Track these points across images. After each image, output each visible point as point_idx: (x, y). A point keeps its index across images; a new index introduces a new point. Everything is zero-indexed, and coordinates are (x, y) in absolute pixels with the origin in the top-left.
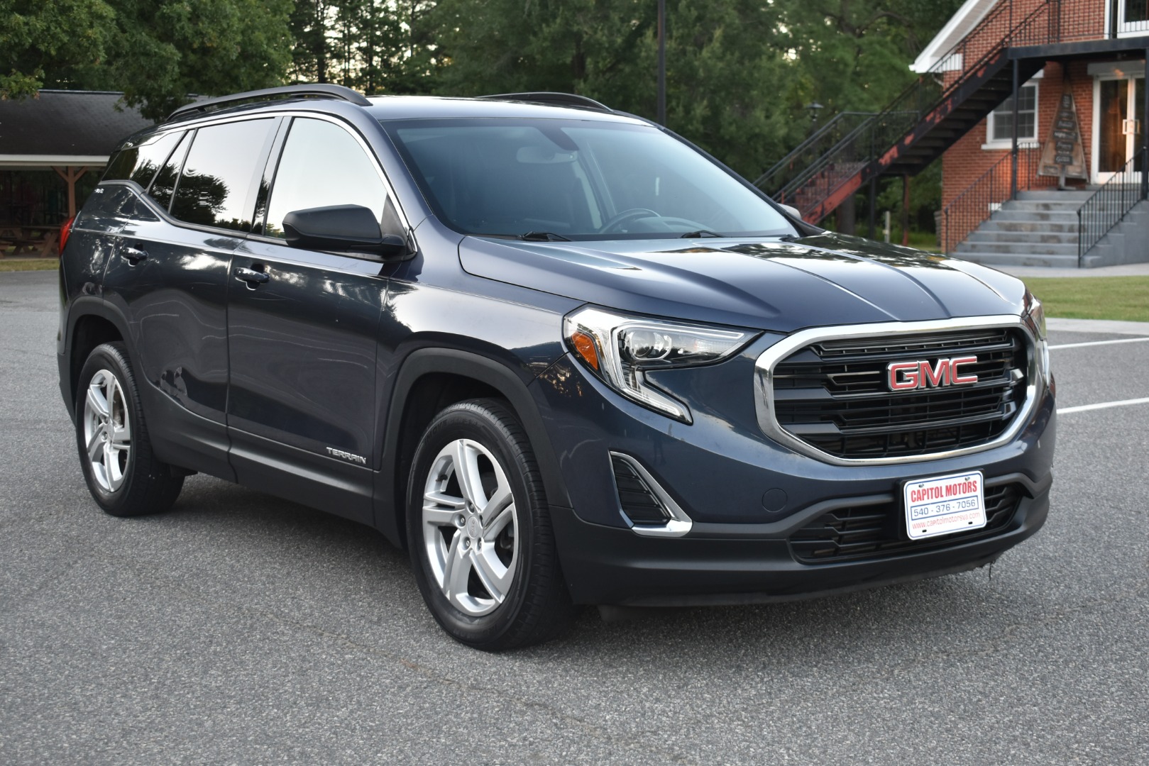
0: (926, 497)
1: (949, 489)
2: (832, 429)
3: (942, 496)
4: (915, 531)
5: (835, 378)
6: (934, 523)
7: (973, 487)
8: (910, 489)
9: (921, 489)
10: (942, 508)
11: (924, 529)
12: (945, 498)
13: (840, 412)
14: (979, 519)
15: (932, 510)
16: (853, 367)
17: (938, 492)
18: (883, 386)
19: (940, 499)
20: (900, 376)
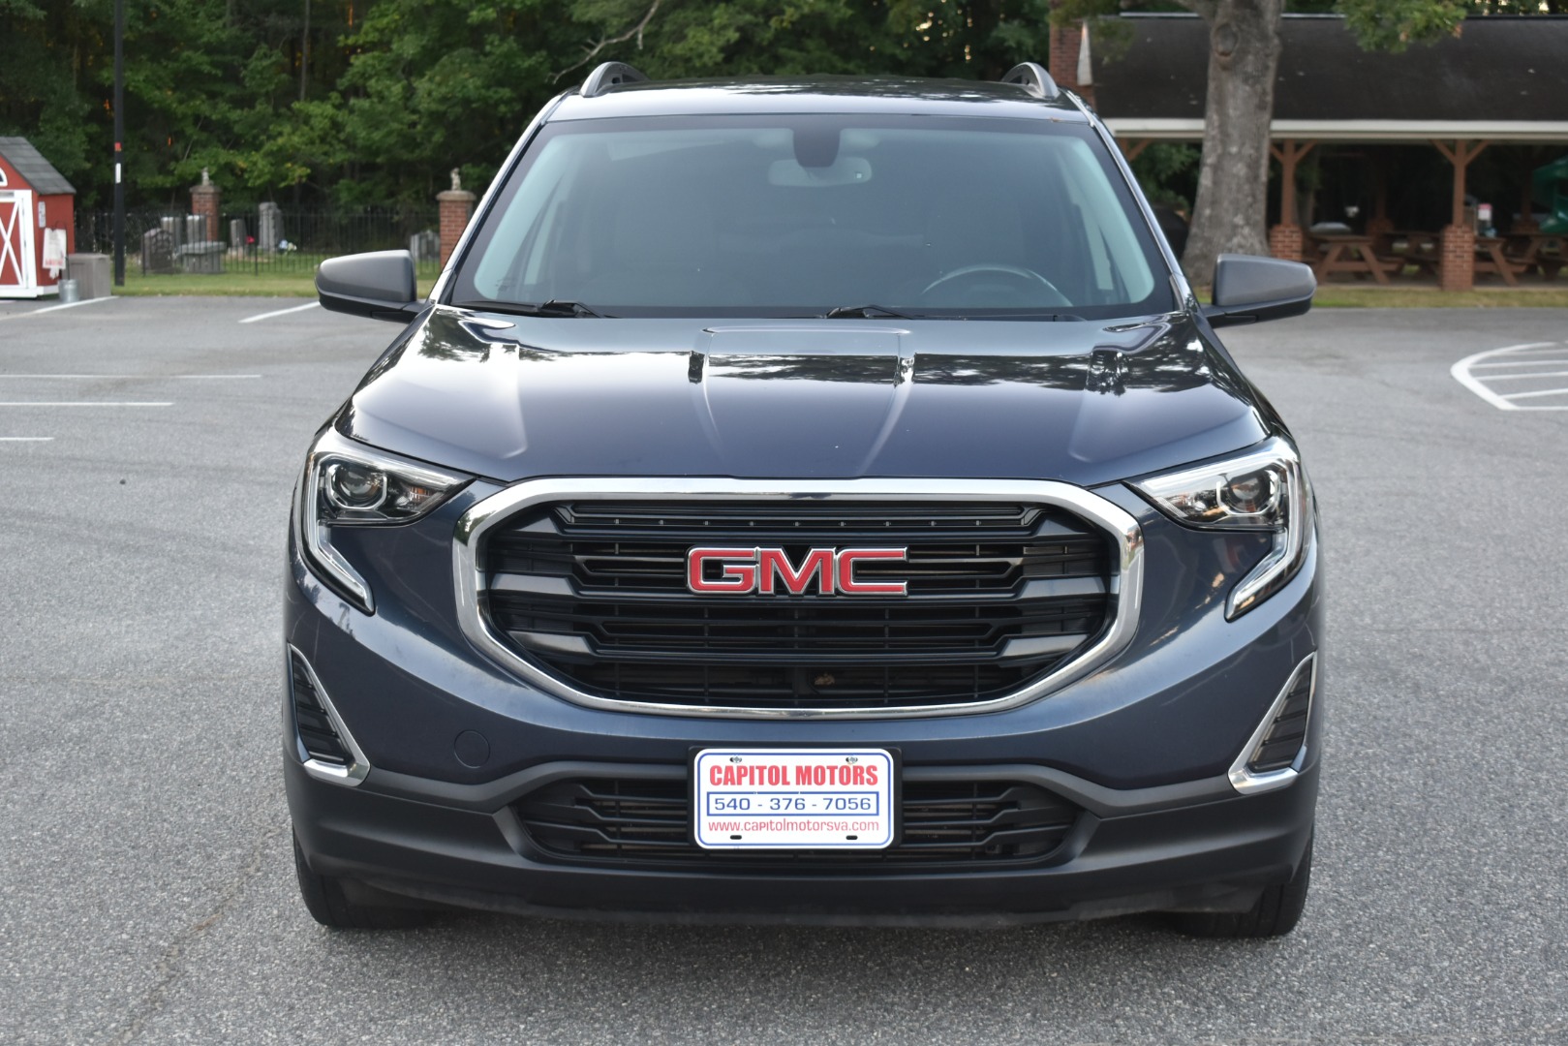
0: (746, 780)
1: (803, 774)
2: (577, 645)
3: (785, 782)
4: (711, 834)
5: (587, 563)
6: (760, 827)
7: (866, 776)
8: (708, 763)
9: (735, 765)
10: (784, 804)
11: (736, 833)
12: (793, 787)
13: (597, 620)
14: (877, 832)
15: (761, 803)
16: (628, 546)
17: (777, 775)
18: (680, 584)
19: (780, 787)
20: (713, 570)
